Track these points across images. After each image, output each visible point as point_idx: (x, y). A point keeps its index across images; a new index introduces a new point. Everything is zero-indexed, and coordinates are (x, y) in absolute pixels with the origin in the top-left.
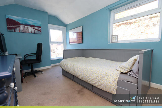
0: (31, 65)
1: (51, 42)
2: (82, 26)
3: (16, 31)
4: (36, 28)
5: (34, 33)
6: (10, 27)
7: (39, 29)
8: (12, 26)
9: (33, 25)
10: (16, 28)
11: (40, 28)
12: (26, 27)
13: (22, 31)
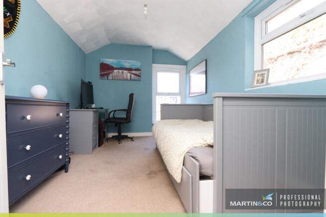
0: (118, 125)
1: (157, 93)
2: (206, 60)
3: (109, 78)
4: (133, 72)
5: (131, 79)
6: (103, 73)
7: (137, 72)
8: (105, 73)
9: (131, 67)
10: (109, 74)
11: (140, 72)
12: (121, 71)
13: (116, 78)
